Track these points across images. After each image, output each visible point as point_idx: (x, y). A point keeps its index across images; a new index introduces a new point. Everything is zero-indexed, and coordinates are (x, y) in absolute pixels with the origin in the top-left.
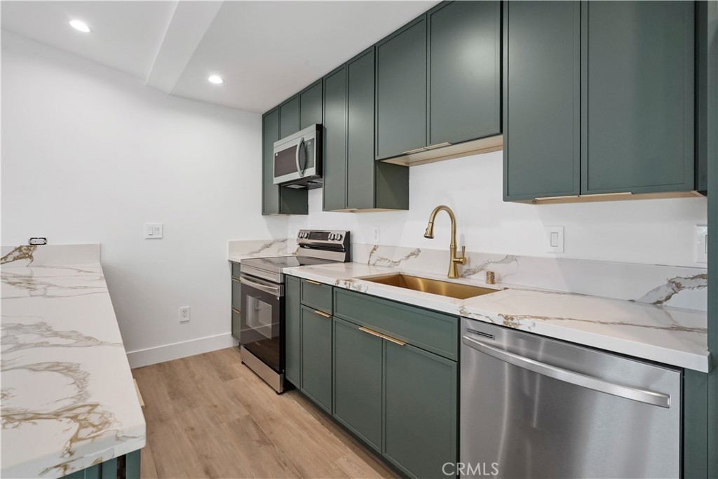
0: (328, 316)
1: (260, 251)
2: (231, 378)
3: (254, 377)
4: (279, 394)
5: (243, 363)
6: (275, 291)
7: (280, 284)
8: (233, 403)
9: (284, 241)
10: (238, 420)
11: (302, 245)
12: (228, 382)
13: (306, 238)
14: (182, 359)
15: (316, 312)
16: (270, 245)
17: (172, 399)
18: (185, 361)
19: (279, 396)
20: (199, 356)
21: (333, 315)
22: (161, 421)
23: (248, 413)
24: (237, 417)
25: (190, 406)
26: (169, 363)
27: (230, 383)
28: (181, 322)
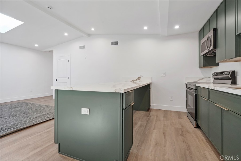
0: (206, 100)
1: (198, 81)
2: (181, 119)
3: (189, 121)
4: (195, 128)
5: (187, 117)
6: (193, 92)
7: (195, 89)
8: (178, 124)
9: (209, 78)
10: (178, 128)
11: (215, 79)
12: (180, 119)
13: (216, 75)
14: (170, 111)
15: (204, 98)
16: (202, 79)
17: (164, 117)
18: (171, 111)
19: (194, 128)
20: (175, 111)
21: (208, 100)
22: (159, 120)
23: (181, 128)
24: (178, 127)
25: (167, 120)
26: (167, 111)
27: (180, 120)
28: (171, 100)
